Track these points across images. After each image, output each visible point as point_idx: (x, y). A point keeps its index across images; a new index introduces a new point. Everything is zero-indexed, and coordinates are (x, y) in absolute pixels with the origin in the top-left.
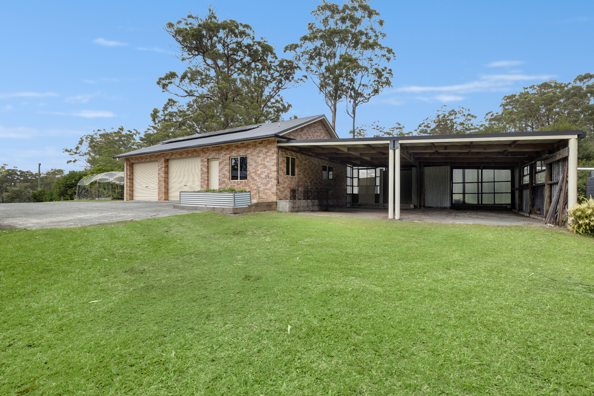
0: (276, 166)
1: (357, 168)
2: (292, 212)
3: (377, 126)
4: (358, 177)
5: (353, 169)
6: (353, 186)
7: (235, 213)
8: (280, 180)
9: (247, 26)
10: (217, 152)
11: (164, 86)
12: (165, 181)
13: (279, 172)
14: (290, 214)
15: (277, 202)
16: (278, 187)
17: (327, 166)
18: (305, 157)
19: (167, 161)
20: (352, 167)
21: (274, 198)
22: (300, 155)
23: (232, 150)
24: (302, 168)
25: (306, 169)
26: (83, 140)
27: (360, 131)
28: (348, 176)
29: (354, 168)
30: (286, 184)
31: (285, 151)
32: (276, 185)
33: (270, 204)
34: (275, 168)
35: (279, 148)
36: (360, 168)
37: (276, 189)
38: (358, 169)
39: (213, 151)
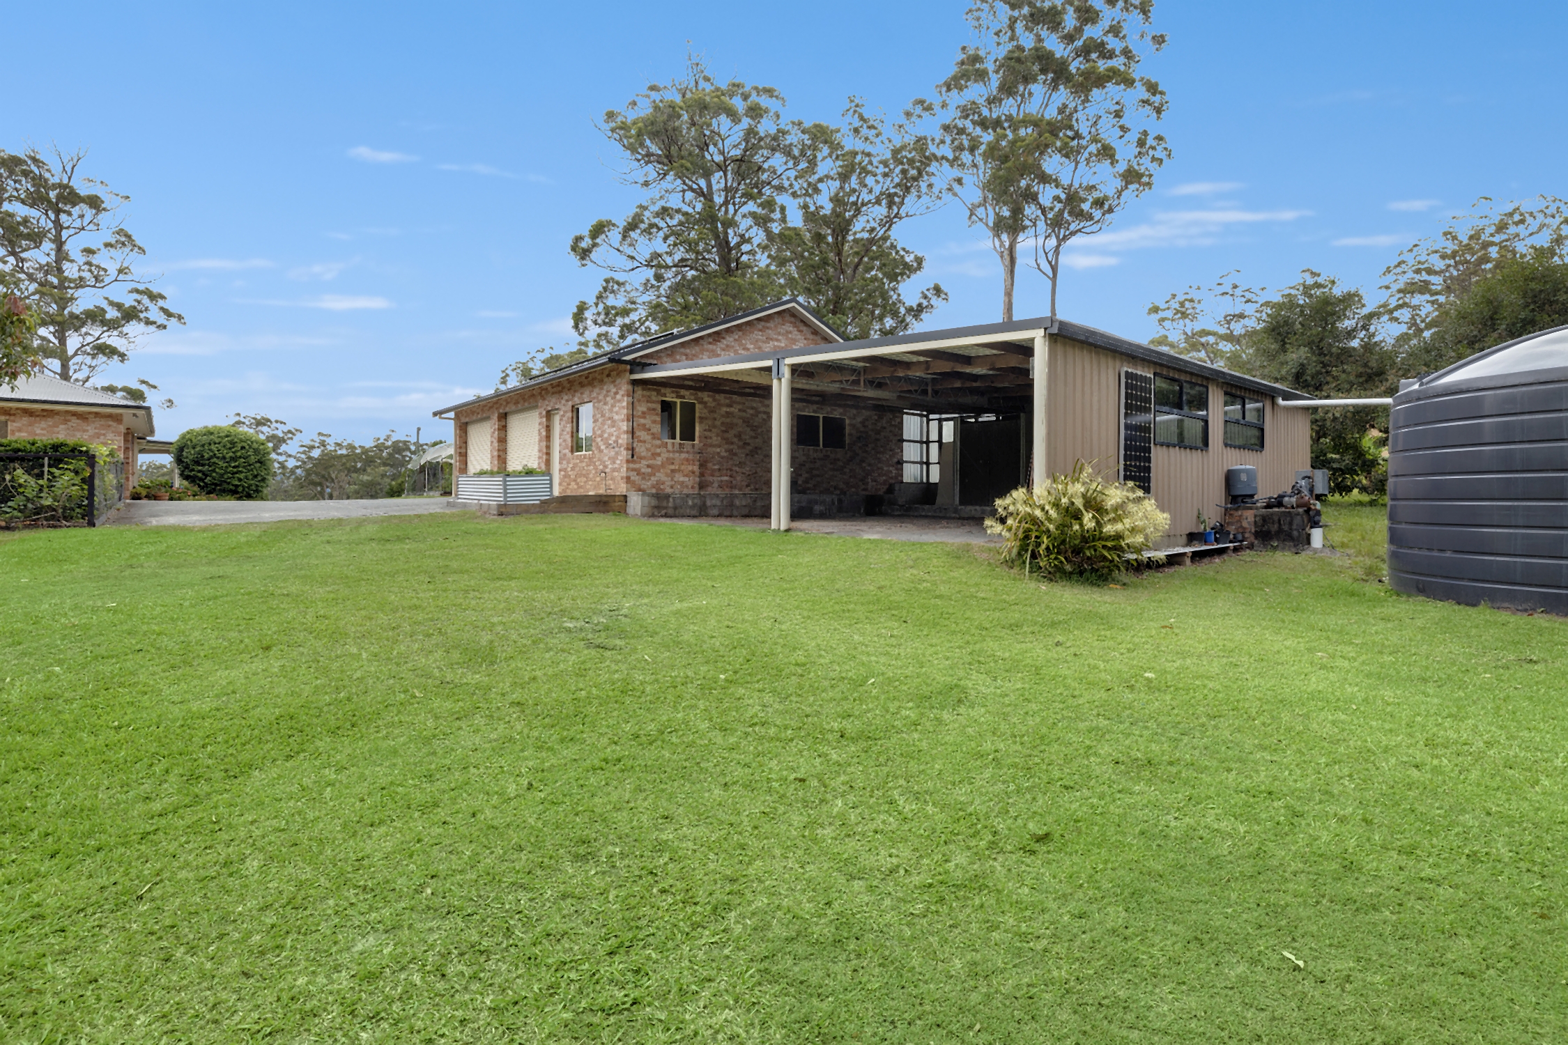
0: (628, 420)
1: (937, 416)
2: (653, 516)
3: (1235, 287)
4: (940, 441)
5: (928, 421)
6: (928, 464)
7: (501, 514)
8: (641, 449)
9: (769, 92)
10: (557, 396)
11: (584, 254)
12: (499, 456)
13: (638, 433)
14: (645, 520)
15: (625, 496)
16: (631, 466)
17: (821, 416)
18: (725, 398)
19: (504, 417)
20: (927, 416)
21: (622, 489)
22: (708, 396)
23: (575, 391)
24: (718, 423)
25: (728, 427)
26: (507, 375)
27: (1182, 304)
28: (905, 438)
29: (931, 417)
30: (659, 459)
31: (655, 390)
32: (628, 461)
33: (605, 499)
34: (624, 426)
35: (635, 383)
36: (944, 416)
37: (627, 469)
38: (940, 421)
39: (553, 393)
